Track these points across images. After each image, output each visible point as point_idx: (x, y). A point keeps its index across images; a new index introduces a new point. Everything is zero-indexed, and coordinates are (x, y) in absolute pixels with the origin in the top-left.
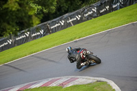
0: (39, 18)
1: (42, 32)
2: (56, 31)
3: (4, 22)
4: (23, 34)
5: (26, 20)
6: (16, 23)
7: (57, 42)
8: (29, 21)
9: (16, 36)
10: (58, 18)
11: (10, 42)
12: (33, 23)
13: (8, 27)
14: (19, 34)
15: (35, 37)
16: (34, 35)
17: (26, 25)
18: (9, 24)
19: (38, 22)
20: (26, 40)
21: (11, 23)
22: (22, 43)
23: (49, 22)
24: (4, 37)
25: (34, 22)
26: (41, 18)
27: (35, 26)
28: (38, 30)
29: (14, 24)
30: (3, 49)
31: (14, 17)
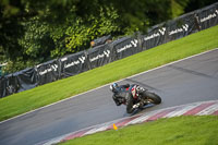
0: (181, 5)
1: (186, 28)
2: (208, 27)
3: (127, 12)
4: (156, 30)
5: (161, 8)
6: (147, 14)
7: (210, 43)
8: (166, 9)
9: (145, 34)
10: (212, 6)
11: (135, 43)
12: (171, 14)
13: (134, 19)
14: (149, 30)
15: (175, 37)
16: (173, 32)
17: (160, 16)
18: (134, 14)
19: (179, 12)
20: (160, 40)
21: (137, 13)
22: (155, 46)
23: (198, 11)
24: (127, 36)
25: (173, 11)
26: (185, 4)
27: (175, 18)
28: (179, 24)
29: (143, 15)
30: (124, 54)
31: (142, 4)
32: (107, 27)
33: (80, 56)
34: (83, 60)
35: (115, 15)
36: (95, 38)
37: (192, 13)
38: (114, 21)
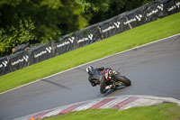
0: (87, 19)
1: (91, 37)
2: (109, 36)
3: (42, 24)
4: (66, 39)
5: (70, 21)
6: (58, 25)
8: (74, 22)
9: (58, 42)
10: (111, 19)
11: (49, 50)
13: (48, 30)
14: (61, 39)
15: (82, 44)
17: (70, 27)
18: (48, 26)
19: (85, 24)
20: (70, 47)
21: (51, 25)
22: (65, 52)
23: (100, 24)
24: (42, 44)
25: (80, 23)
26: (90, 18)
27: (82, 29)
28: (85, 34)
29: (55, 26)
30: (40, 59)
31: (55, 18)
32: (26, 36)
33: (3, 60)
34: (5, 64)
35: (32, 27)
36: (16, 45)
37: (96, 25)
38: (32, 32)
